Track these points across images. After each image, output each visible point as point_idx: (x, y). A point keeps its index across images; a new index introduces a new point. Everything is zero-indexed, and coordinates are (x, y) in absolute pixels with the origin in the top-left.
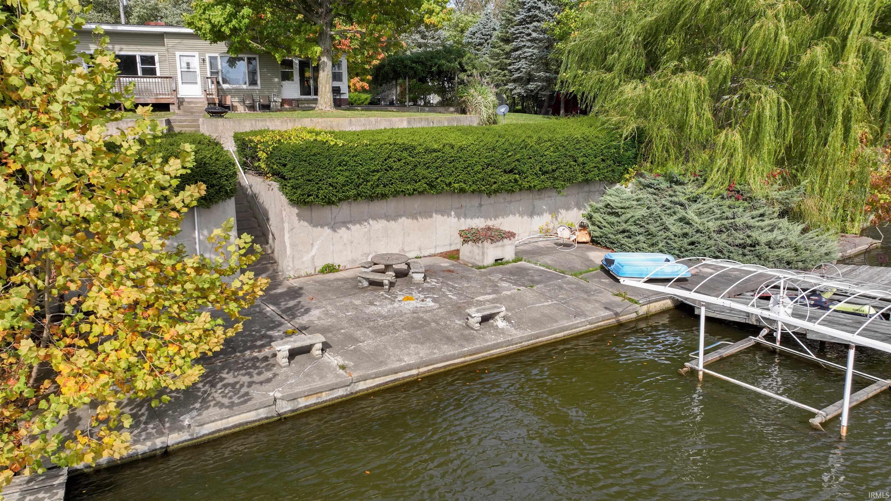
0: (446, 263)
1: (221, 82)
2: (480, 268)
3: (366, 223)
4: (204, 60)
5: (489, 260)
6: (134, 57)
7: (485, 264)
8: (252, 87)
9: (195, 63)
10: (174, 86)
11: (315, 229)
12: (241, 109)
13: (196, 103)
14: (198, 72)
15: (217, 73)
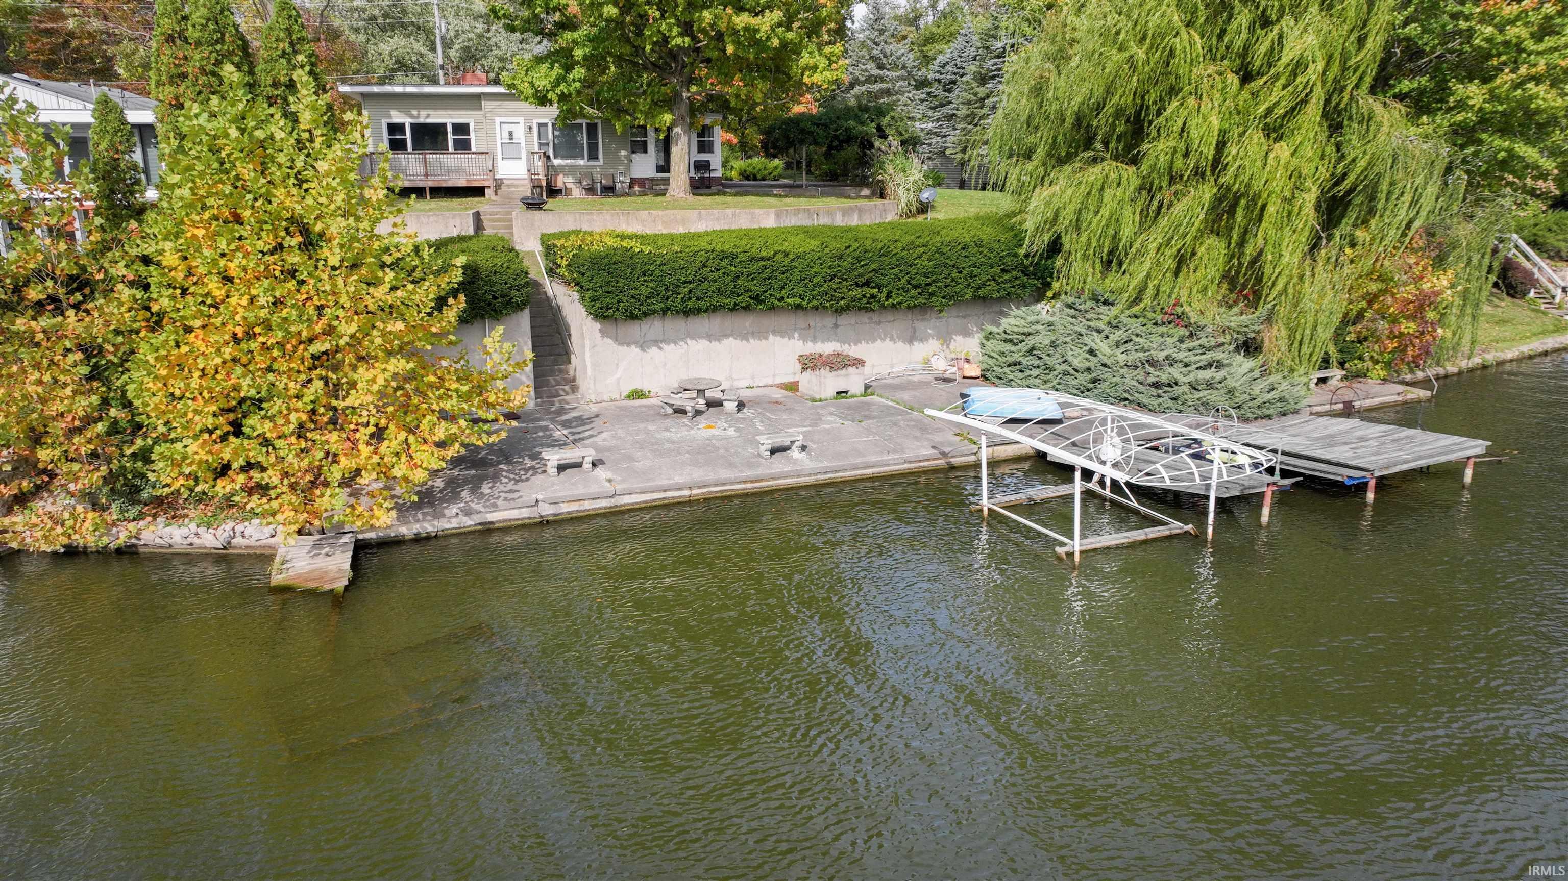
0: (778, 394)
1: (552, 156)
2: (814, 400)
3: (682, 343)
4: (530, 128)
5: (830, 392)
6: (445, 125)
7: (823, 397)
8: (592, 163)
9: (520, 133)
10: (490, 164)
11: (620, 348)
12: (577, 192)
13: (516, 186)
14: (523, 145)
15: (548, 144)
